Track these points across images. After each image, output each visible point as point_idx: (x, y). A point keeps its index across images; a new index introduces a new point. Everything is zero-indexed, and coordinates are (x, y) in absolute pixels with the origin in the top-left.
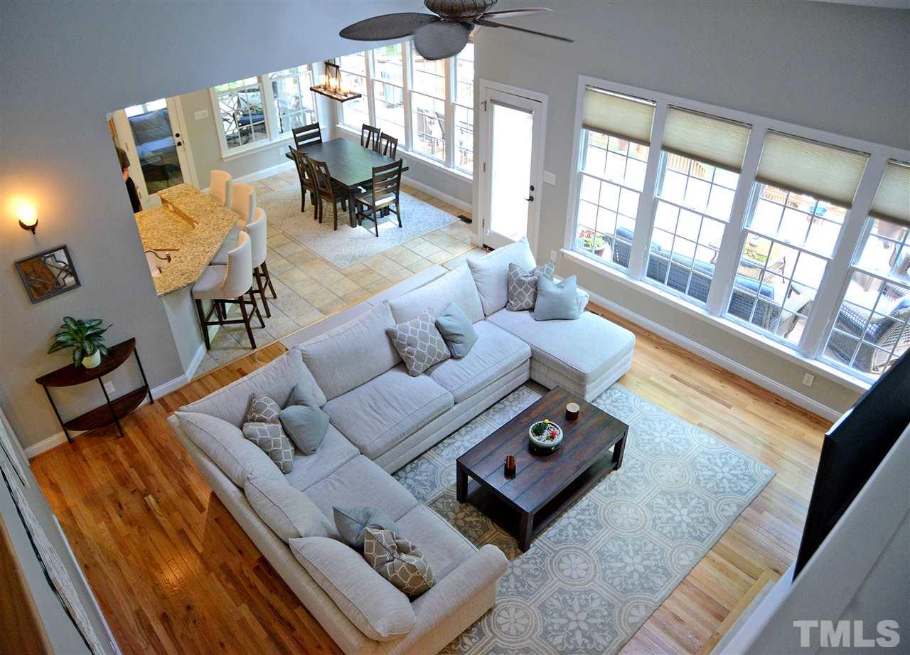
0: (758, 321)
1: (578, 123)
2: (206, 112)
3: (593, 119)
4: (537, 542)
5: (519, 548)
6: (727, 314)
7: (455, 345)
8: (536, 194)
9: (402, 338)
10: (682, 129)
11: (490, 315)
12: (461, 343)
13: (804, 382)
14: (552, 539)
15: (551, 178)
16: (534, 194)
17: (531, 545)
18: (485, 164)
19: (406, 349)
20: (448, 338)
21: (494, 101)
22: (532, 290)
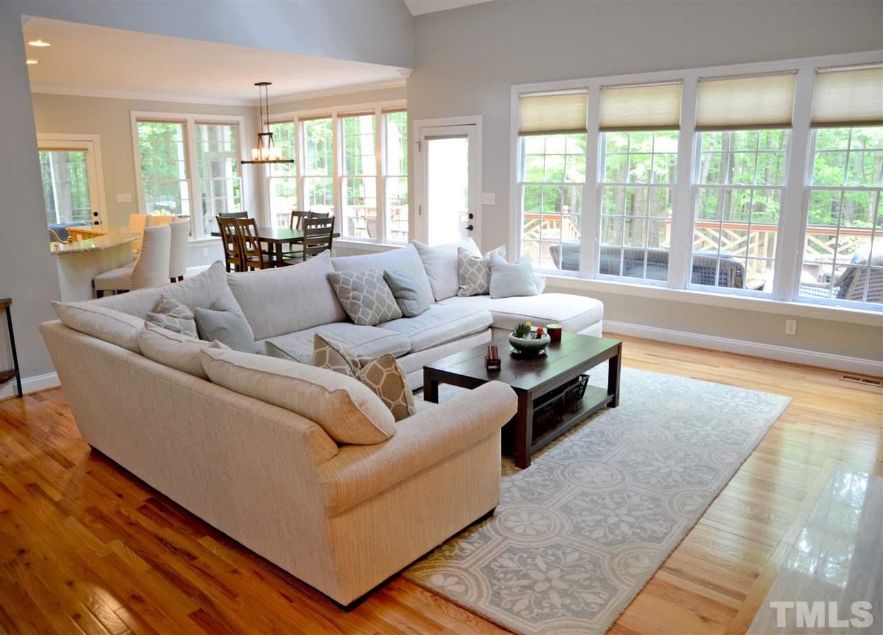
0: (724, 283)
1: (514, 132)
2: (129, 196)
3: (528, 124)
4: (537, 460)
5: (516, 466)
6: (691, 284)
7: (406, 302)
8: (476, 222)
9: (346, 282)
10: (617, 107)
11: (440, 300)
12: (414, 299)
13: (787, 332)
14: (557, 457)
15: (490, 199)
16: (473, 222)
17: (532, 463)
18: (420, 207)
19: (351, 295)
20: (398, 294)
21: (428, 138)
22: (485, 270)
